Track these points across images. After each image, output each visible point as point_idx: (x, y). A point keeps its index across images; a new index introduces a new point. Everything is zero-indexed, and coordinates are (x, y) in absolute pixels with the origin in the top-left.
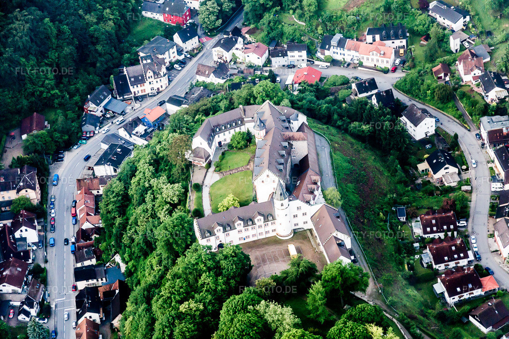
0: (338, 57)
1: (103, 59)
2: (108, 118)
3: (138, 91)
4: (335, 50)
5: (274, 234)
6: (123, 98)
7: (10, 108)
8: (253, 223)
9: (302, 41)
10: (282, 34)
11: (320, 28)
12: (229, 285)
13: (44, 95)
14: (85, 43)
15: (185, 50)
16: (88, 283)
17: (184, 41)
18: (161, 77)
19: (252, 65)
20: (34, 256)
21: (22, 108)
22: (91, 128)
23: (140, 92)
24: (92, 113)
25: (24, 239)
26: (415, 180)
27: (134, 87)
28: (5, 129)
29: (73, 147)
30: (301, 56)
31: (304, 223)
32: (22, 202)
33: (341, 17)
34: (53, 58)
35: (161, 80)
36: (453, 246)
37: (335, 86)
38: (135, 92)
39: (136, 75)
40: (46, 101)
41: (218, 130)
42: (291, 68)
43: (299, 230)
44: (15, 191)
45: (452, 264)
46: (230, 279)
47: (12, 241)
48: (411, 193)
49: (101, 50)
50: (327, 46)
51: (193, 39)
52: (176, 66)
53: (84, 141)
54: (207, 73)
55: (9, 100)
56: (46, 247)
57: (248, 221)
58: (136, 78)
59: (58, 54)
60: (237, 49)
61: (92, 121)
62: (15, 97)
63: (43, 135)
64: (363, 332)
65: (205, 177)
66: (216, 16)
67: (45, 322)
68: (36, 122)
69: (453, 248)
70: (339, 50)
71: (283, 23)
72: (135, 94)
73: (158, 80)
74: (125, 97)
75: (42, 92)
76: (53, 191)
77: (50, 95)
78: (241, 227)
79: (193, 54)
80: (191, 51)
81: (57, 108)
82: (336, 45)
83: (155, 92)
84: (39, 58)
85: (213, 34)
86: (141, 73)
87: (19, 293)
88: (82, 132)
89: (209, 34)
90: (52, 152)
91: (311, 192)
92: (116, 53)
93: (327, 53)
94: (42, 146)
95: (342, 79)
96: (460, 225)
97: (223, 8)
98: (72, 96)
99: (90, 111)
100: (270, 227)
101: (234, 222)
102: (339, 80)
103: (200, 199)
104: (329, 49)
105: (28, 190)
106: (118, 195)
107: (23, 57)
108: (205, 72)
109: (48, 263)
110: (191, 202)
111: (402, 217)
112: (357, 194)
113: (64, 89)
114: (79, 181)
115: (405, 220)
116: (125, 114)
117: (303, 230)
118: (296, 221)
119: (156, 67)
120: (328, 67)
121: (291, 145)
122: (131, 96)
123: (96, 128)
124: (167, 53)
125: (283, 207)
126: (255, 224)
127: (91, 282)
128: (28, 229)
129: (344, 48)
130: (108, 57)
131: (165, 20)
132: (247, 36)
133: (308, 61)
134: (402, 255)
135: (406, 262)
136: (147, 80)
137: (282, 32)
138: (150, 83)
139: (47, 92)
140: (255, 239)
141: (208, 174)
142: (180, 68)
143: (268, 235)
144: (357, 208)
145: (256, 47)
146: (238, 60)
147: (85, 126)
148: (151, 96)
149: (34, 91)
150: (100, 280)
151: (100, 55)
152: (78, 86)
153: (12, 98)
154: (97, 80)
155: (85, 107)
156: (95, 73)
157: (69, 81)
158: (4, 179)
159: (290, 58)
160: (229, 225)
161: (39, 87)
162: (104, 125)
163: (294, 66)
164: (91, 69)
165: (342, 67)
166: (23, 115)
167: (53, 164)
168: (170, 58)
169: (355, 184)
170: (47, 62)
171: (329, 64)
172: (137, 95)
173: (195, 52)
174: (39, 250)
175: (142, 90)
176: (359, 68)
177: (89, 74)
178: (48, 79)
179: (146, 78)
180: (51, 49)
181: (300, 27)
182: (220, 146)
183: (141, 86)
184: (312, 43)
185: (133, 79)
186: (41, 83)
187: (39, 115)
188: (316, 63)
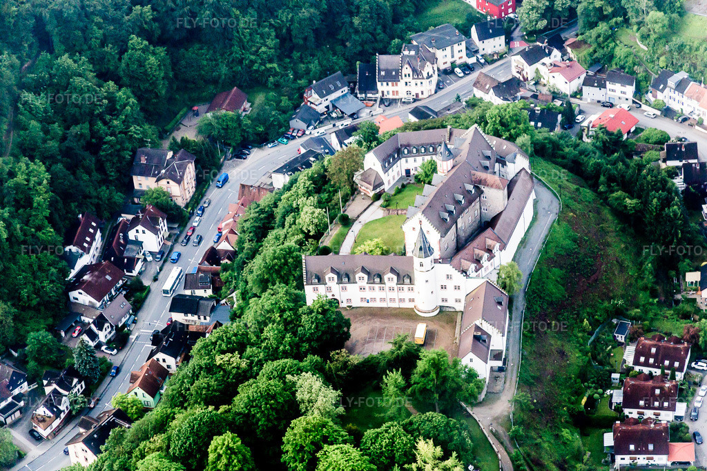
0: (675, 106)
1: (357, 38)
2: (333, 118)
3: (388, 92)
4: (672, 94)
5: (411, 305)
6: (366, 96)
7: (203, 73)
8: (382, 281)
9: (633, 73)
10: (611, 57)
11: (662, 58)
12: (298, 349)
13: (255, 67)
14: (338, 10)
15: (481, 52)
16: (186, 318)
17: (482, 38)
18: (423, 78)
19: (556, 90)
20: (143, 269)
21: (220, 76)
22: (302, 125)
23: (391, 93)
24: (312, 105)
25: (139, 244)
26: (675, 293)
27: (382, 85)
28: (190, 99)
29: (267, 145)
30: (624, 93)
31: (456, 301)
32: (155, 195)
33: (697, 49)
34: (284, 19)
35: (422, 83)
36: (658, 388)
37: (648, 142)
38: (383, 92)
39: (390, 68)
40: (257, 75)
41: (406, 151)
42: (607, 107)
43: (448, 309)
44: (155, 179)
45: (649, 414)
46: (304, 342)
47: (122, 241)
48: (655, 307)
49: (358, 25)
50: (662, 86)
51: (497, 38)
52: (457, 70)
53: (285, 140)
54: (487, 87)
55: (205, 63)
56: (165, 262)
57: (375, 276)
58: (388, 72)
59: (293, 16)
60: (544, 64)
61: (306, 116)
62: (215, 60)
63: (225, 116)
64: (405, 445)
65: (365, 210)
66: (541, 14)
67: (112, 353)
68: (230, 100)
69: (658, 392)
70: (677, 95)
71: (618, 42)
72: (383, 95)
73: (419, 82)
74: (369, 95)
75: (252, 62)
76: (213, 194)
77: (263, 68)
78: (364, 283)
79: (490, 60)
80: (490, 55)
81: (270, 88)
82: (674, 87)
83: (411, 98)
84: (264, 15)
85: (532, 39)
86: (397, 68)
87: (96, 308)
88: (288, 127)
89: (526, 37)
90: (234, 144)
91: (476, 260)
92: (382, 35)
93: (660, 96)
94: (219, 132)
95: (658, 136)
96: (696, 367)
97: (555, 6)
98: (297, 77)
99: (311, 103)
100: (406, 294)
101: (355, 273)
102: (655, 136)
103: (342, 237)
104: (662, 91)
105: (170, 181)
106: (262, 211)
107: (238, 8)
108: (486, 85)
109: (157, 282)
110: (328, 238)
111: (620, 336)
112: (562, 285)
113: (289, 65)
114: (243, 186)
115: (623, 341)
116: (358, 118)
117: (454, 310)
118: (444, 294)
119: (419, 63)
120: (656, 116)
121: (480, 192)
122: (377, 95)
123: (308, 127)
124: (449, 49)
125: (422, 269)
126: (384, 284)
127: (190, 317)
128: (146, 231)
129: (683, 93)
130: (367, 36)
131: (478, 7)
132: (569, 50)
133: (634, 102)
134: (586, 384)
135: (587, 395)
136: (402, 79)
137: (613, 55)
138: (406, 83)
139: (261, 64)
140: (384, 305)
141: (371, 207)
142: (462, 75)
143: (403, 305)
144: (551, 304)
145: (568, 66)
146: (542, 80)
147: (295, 120)
148: (404, 102)
149: (243, 59)
150: (202, 317)
151: (357, 32)
152: (311, 66)
153: (211, 60)
154: (341, 64)
155: (305, 95)
156: (343, 55)
157: (301, 57)
158: (146, 159)
159: (608, 92)
160: (347, 276)
161: (251, 54)
162: (323, 125)
163: (612, 106)
164: (339, 48)
165: (675, 120)
166: (220, 86)
167: (231, 161)
168: (453, 57)
169: (566, 272)
170: (273, 22)
171: (658, 113)
172: (385, 97)
173: (495, 57)
174: (153, 264)
175: (393, 92)
176: (697, 127)
177: (334, 54)
178: (266, 46)
179: (401, 76)
180: (285, 7)
181: (638, 52)
182: (407, 176)
183: (393, 85)
184: (647, 79)
185: (383, 73)
186: (254, 49)
187: (240, 91)
188: (644, 107)
